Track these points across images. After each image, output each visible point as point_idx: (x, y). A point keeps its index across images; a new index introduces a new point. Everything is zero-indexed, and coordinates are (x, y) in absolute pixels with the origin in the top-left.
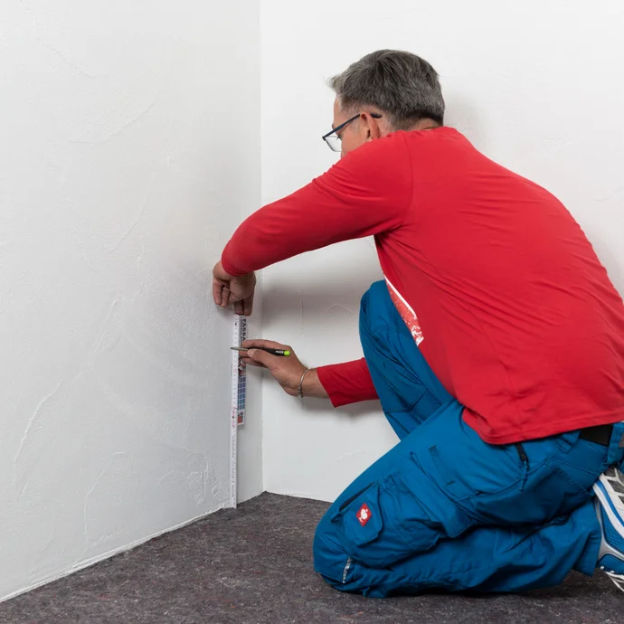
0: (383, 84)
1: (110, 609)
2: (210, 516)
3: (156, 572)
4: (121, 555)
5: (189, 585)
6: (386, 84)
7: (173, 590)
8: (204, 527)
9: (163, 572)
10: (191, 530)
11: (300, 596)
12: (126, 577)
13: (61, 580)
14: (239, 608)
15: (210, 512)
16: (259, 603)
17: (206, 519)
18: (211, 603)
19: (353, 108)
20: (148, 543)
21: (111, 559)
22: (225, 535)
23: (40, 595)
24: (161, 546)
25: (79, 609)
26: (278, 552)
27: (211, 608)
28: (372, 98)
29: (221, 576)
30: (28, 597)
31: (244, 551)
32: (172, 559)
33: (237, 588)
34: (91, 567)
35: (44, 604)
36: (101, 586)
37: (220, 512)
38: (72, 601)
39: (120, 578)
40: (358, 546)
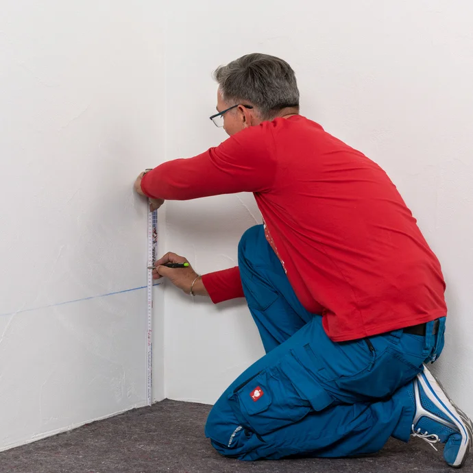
0: (254, 85)
1: (63, 460)
2: (127, 412)
3: (91, 442)
4: (65, 433)
5: (117, 449)
6: (256, 86)
7: (106, 452)
8: (123, 419)
9: (96, 442)
10: (114, 420)
11: (197, 455)
12: (71, 445)
13: (24, 445)
14: (155, 460)
15: (126, 410)
16: (168, 458)
17: (123, 414)
18: (134, 458)
19: (232, 101)
20: (83, 427)
21: (58, 435)
22: (139, 423)
23: (12, 453)
24: (93, 428)
25: (42, 460)
26: (180, 433)
27: (134, 461)
28: (246, 95)
29: (139, 445)
30: (4, 454)
31: (154, 432)
32: (102, 436)
33: (152, 451)
34: (45, 439)
35: (16, 458)
36: (54, 449)
37: (134, 410)
38: (35, 456)
39: (67, 445)
40: (251, 416)
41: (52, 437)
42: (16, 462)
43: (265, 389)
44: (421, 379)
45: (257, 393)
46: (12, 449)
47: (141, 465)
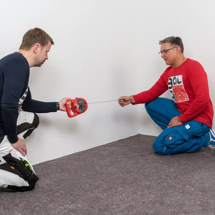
1: (113, 149)
2: (129, 137)
4: (114, 142)
8: (128, 139)
10: (126, 139)
13: (104, 145)
20: (118, 141)
34: (109, 143)
35: (101, 148)
36: (111, 146)
37: (131, 137)
38: (106, 148)
39: (114, 145)
40: (170, 145)
41: (111, 143)
42: (102, 149)
43: (173, 137)
44: (211, 130)
45: (171, 138)
46: (100, 146)
47: (133, 151)
